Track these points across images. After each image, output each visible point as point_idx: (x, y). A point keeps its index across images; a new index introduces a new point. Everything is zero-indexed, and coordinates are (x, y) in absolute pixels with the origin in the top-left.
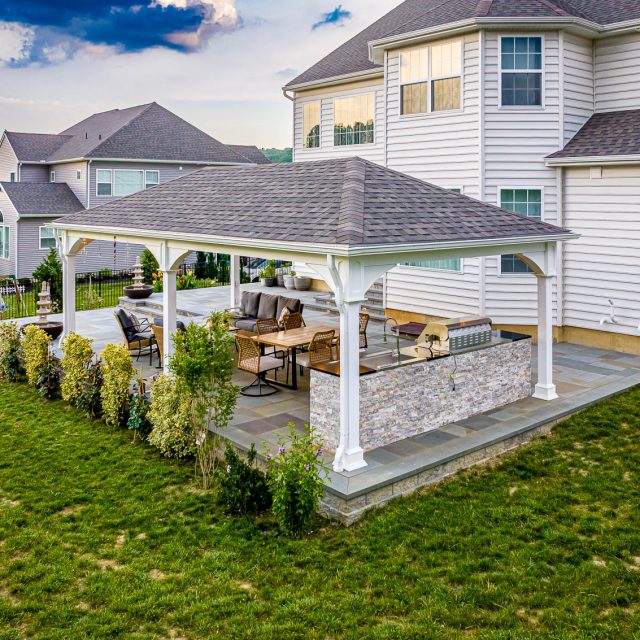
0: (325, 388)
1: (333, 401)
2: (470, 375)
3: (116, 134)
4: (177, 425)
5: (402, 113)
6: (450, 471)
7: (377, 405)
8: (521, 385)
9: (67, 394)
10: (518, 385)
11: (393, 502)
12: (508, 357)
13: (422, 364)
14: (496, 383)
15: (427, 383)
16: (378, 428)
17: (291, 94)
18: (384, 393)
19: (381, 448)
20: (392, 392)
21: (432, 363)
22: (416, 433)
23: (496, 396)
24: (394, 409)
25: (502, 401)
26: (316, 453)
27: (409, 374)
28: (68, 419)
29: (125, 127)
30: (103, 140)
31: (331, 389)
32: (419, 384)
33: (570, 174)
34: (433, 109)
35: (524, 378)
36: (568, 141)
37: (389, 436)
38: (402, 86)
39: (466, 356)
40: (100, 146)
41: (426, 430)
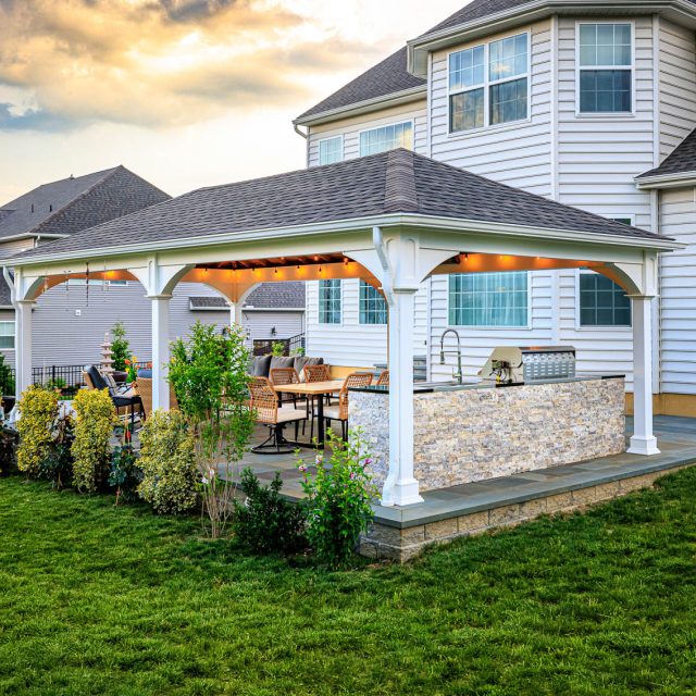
0: (368, 411)
1: (378, 426)
2: (549, 414)
3: (73, 204)
4: (176, 469)
5: (451, 130)
6: (529, 514)
7: (435, 434)
8: (613, 436)
9: (25, 463)
10: (608, 436)
11: (458, 541)
12: (597, 398)
13: (489, 390)
14: (582, 429)
15: (495, 415)
16: (435, 464)
17: (303, 129)
18: (443, 420)
19: (439, 489)
20: (452, 420)
21: (502, 391)
22: (482, 478)
23: (582, 446)
24: (454, 442)
25: (590, 453)
26: (362, 464)
27: (473, 400)
28: (27, 491)
29: (84, 196)
30: (55, 212)
31: (376, 412)
32: (486, 415)
33: (668, 199)
34: (491, 123)
35: (616, 428)
36: (665, 157)
37: (449, 477)
38: (451, 96)
39: (545, 388)
40: (51, 219)
41: (496, 475)
